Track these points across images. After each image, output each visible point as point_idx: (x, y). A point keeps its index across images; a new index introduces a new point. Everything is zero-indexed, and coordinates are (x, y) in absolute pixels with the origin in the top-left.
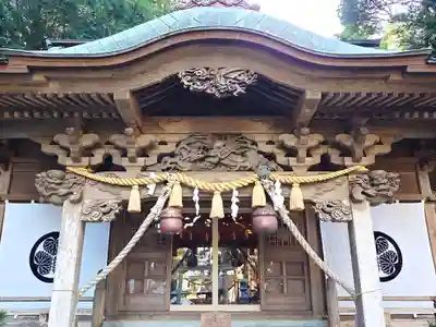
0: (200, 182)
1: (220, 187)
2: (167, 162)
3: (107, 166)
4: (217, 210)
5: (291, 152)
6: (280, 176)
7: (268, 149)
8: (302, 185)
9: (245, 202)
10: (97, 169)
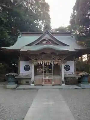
0: (46, 61)
1: (48, 62)
2: (42, 59)
3: (36, 59)
4: (48, 64)
5: (56, 58)
6: (54, 61)
7: (53, 57)
8: (57, 62)
9: (51, 64)
10: (35, 60)
